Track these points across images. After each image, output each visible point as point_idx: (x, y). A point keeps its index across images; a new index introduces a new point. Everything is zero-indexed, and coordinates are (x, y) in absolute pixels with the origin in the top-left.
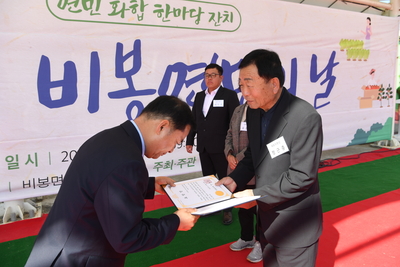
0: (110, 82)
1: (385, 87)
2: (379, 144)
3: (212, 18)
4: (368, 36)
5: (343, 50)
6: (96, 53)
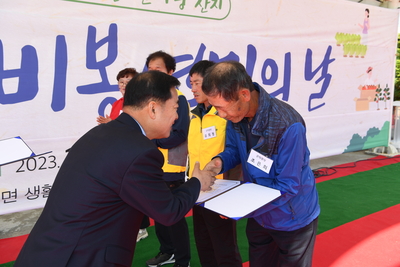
0: (79, 73)
1: (383, 87)
2: (375, 151)
3: (199, 3)
4: (365, 30)
5: (339, 45)
6: (63, 37)
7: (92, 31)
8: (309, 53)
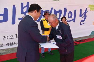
5: (89, 8)
6: (15, 5)
7: (22, 4)
8: (81, 10)
